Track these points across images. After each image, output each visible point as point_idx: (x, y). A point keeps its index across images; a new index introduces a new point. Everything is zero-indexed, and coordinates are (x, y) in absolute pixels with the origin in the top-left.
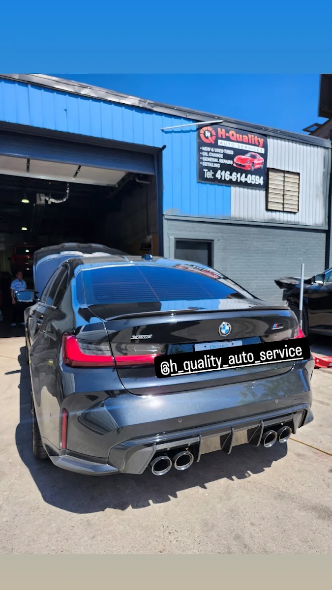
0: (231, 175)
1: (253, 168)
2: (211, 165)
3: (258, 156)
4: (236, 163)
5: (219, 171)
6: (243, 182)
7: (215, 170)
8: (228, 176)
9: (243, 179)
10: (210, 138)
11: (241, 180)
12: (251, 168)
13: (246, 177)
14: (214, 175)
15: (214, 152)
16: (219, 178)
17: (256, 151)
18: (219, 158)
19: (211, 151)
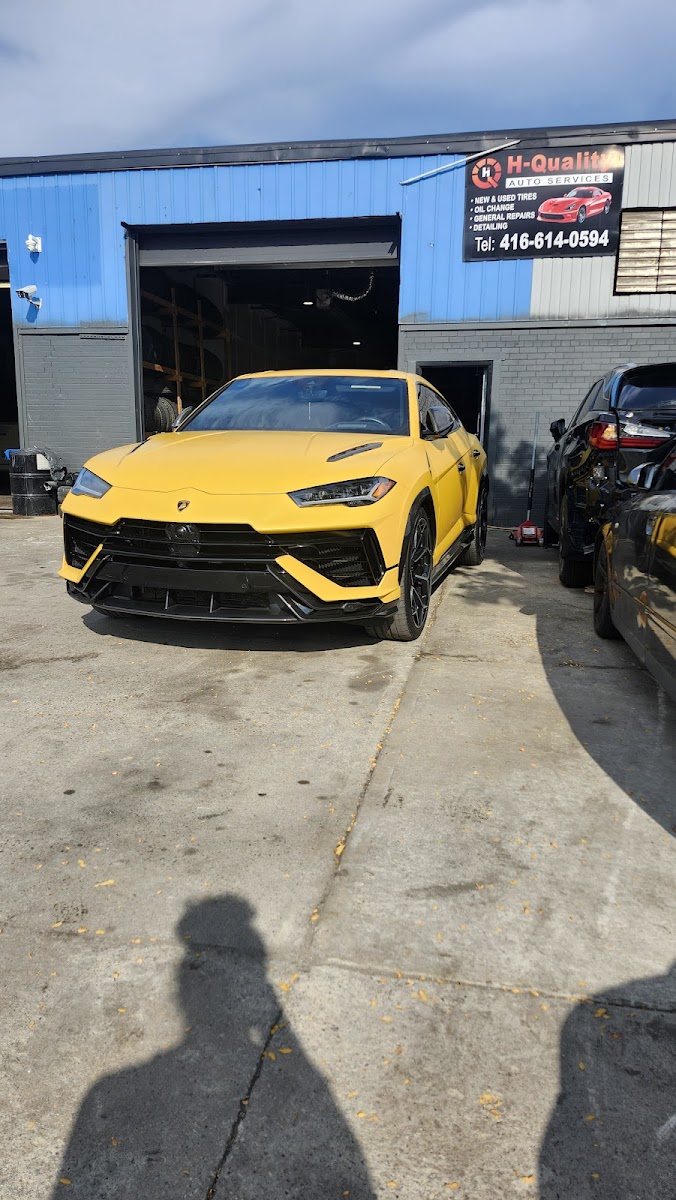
0: (531, 238)
1: (582, 217)
2: (491, 227)
3: (597, 191)
4: (542, 215)
5: (507, 236)
6: (560, 246)
7: (497, 236)
8: (526, 241)
9: (560, 242)
10: (490, 179)
11: (556, 243)
12: (578, 217)
13: (566, 237)
14: (496, 245)
15: (497, 203)
16: (506, 249)
17: (593, 182)
18: (505, 213)
19: (490, 203)
